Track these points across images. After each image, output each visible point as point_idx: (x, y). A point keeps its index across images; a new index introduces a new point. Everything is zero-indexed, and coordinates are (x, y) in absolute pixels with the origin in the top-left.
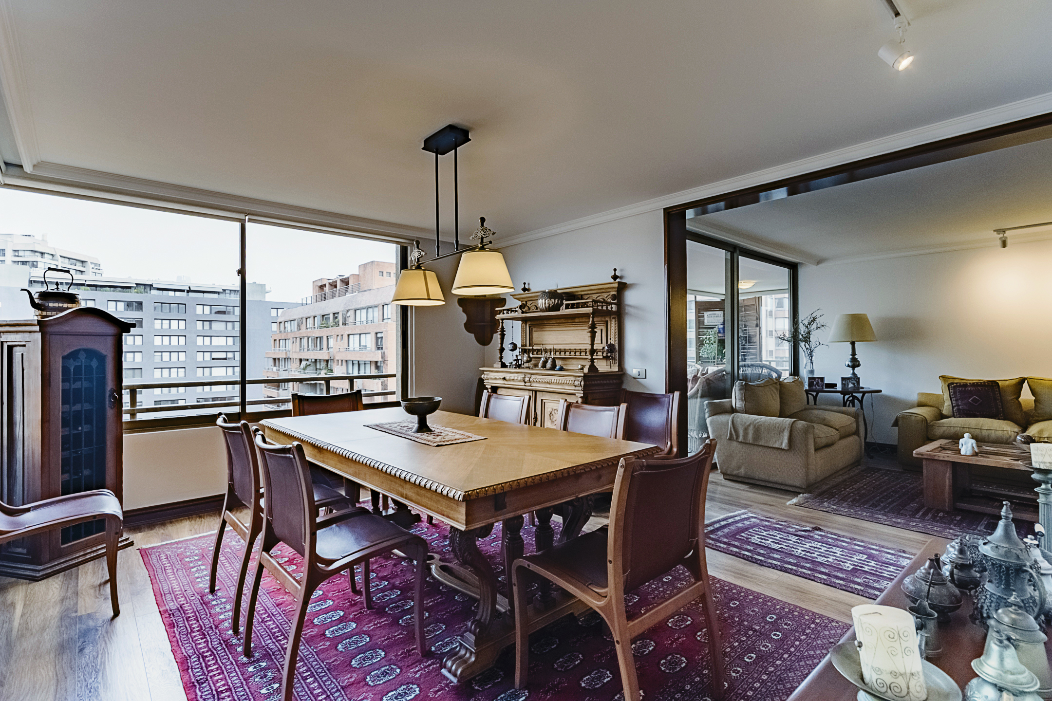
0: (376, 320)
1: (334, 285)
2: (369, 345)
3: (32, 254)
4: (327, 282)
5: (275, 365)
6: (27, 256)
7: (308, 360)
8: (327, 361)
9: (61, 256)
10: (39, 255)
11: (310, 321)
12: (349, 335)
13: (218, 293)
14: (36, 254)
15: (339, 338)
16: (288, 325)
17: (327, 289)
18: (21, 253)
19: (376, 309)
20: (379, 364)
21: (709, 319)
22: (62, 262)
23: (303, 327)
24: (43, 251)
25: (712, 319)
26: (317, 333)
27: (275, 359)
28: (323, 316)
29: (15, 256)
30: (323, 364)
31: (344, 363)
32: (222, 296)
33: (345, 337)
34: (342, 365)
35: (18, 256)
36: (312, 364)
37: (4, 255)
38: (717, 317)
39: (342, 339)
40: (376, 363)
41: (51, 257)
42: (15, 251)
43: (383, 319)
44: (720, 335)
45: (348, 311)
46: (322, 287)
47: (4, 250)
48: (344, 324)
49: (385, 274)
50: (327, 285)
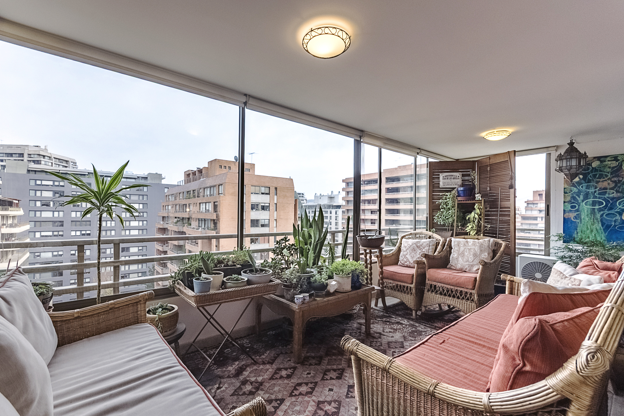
0: (215, 194)
1: (194, 173)
2: (210, 210)
3: (38, 156)
4: (191, 172)
5: (163, 221)
6: (36, 158)
7: (179, 218)
8: (189, 219)
9: (54, 158)
10: (42, 157)
11: (181, 195)
12: (200, 203)
13: (135, 179)
14: (41, 156)
15: (195, 205)
16: (170, 197)
17: (191, 176)
18: (32, 156)
19: (215, 188)
20: (215, 221)
21: (446, 181)
22: (55, 161)
23: (178, 198)
24: (45, 155)
25: (449, 180)
26: (184, 202)
27: (163, 217)
28: (188, 192)
29: (29, 157)
30: (187, 220)
31: (197, 220)
32: (137, 180)
33: (198, 205)
34: (196, 221)
35: (31, 157)
36: (181, 220)
37: (23, 157)
38: (454, 179)
39: (196, 206)
40: (214, 220)
41: (49, 158)
42: (29, 154)
43: (219, 194)
44: (459, 198)
45: (201, 189)
46: (188, 175)
47: (23, 154)
48: (198, 197)
49: (223, 167)
50: (191, 174)
